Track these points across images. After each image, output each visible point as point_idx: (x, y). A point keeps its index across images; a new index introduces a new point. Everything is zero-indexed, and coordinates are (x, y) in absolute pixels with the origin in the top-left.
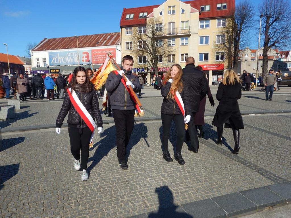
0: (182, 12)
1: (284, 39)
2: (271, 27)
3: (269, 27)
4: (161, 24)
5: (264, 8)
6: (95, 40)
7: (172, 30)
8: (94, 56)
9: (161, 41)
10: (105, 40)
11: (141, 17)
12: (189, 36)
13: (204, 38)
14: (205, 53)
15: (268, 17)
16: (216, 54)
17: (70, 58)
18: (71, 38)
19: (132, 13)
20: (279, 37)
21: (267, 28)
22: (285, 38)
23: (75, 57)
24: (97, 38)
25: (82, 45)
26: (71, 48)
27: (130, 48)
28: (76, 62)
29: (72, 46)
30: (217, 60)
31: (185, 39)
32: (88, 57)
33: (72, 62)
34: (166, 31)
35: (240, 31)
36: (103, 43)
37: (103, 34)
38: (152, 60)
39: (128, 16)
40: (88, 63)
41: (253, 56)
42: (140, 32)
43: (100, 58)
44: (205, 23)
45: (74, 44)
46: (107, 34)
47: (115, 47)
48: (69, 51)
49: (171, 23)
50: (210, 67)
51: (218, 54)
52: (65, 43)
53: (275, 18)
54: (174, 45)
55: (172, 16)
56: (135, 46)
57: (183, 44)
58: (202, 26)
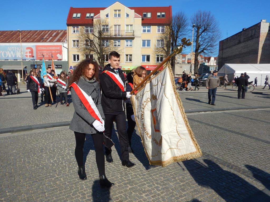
0: (127, 17)
1: (210, 47)
2: (200, 36)
3: (199, 36)
4: (107, 26)
5: (195, 19)
6: (40, 36)
7: (117, 31)
8: (38, 52)
9: (107, 41)
10: (51, 36)
11: (88, 17)
12: (133, 38)
13: (146, 41)
14: (147, 55)
15: (198, 28)
16: (156, 57)
17: (12, 52)
18: (12, 31)
19: (79, 13)
20: (206, 45)
21: (198, 37)
22: (212, 46)
23: (17, 52)
24: (42, 34)
25: (26, 39)
26: (12, 42)
27: (77, 46)
28: (18, 57)
29: (14, 41)
30: (157, 61)
31: (129, 41)
32: (32, 52)
33: (14, 56)
34: (112, 32)
35: (177, 38)
36: (48, 39)
37: (49, 31)
38: (99, 59)
39: (74, 15)
40: (32, 58)
41: (184, 59)
42: (87, 31)
43: (46, 54)
44: (147, 28)
45: (16, 39)
46: (52, 31)
47: (61, 44)
48: (11, 45)
49: (116, 25)
50: (152, 67)
51: (158, 57)
52: (5, 36)
53: (203, 29)
54: (120, 45)
55: (117, 19)
56: (82, 44)
57: (128, 45)
58: (144, 31)
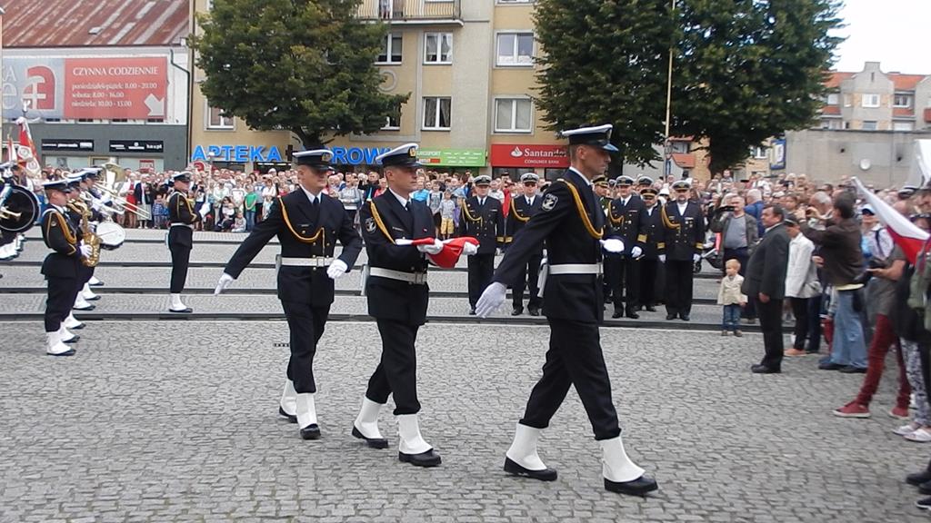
10: (131, 19)
12: (455, 28)
13: (516, 38)
14: (517, 101)
36: (117, 31)
40: (50, 113)
43: (101, 95)
47: (164, 55)
50: (537, 153)
54: (398, 58)
